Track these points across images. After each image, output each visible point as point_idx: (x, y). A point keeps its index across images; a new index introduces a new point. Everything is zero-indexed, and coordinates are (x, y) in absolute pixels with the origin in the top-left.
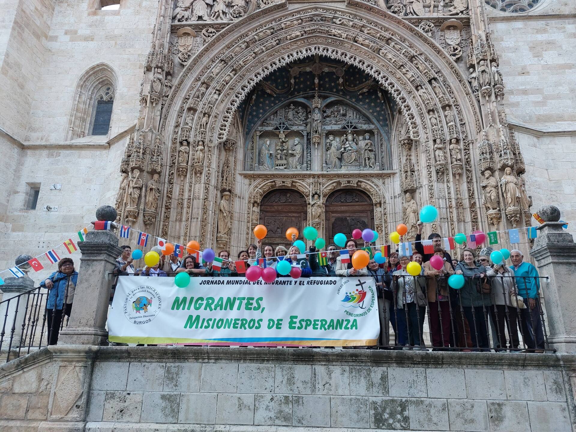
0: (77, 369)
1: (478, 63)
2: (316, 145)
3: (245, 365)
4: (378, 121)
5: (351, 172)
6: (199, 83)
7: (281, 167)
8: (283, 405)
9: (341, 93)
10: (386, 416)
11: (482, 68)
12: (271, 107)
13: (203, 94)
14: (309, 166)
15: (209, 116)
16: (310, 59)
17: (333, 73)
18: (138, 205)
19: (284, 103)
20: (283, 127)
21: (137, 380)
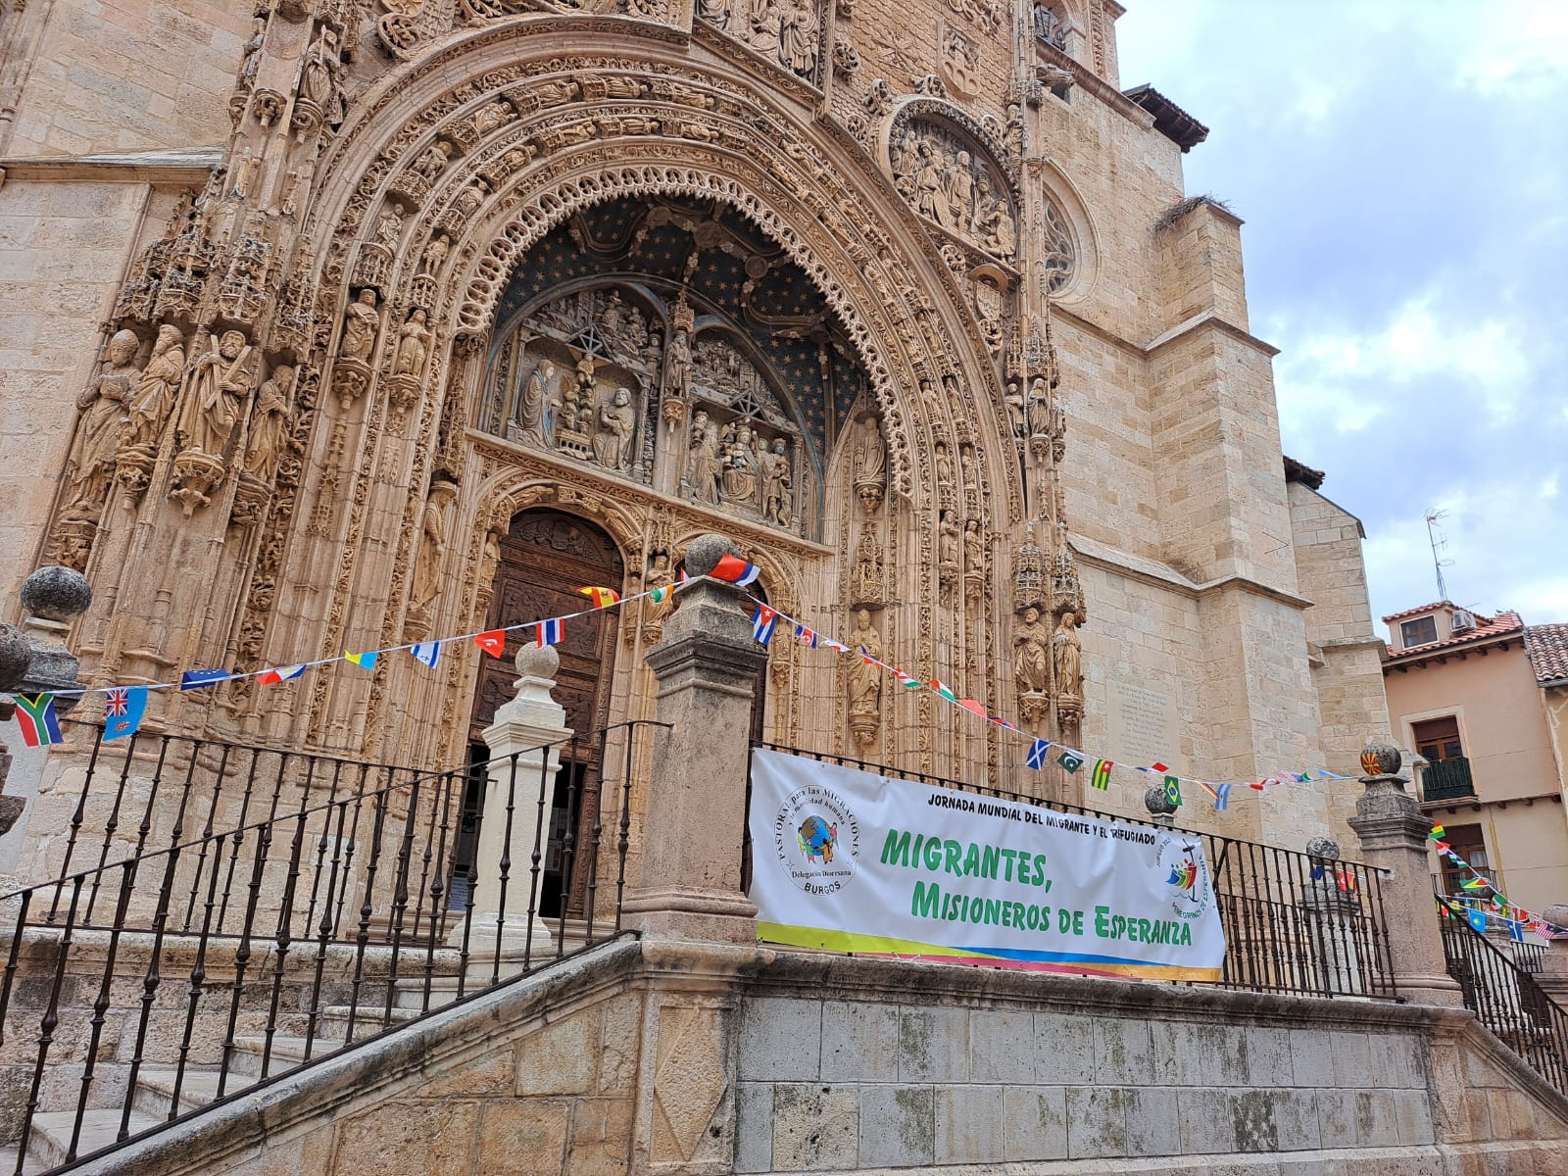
0: (706, 1015)
1: (1031, 380)
2: (672, 425)
4: (806, 417)
5: (743, 522)
6: (430, 132)
7: (579, 454)
8: (1111, 1110)
9: (734, 316)
11: (1038, 394)
12: (566, 277)
13: (440, 170)
14: (649, 476)
15: (453, 243)
17: (740, 264)
18: (229, 453)
19: (603, 280)
20: (595, 344)
21: (842, 1050)
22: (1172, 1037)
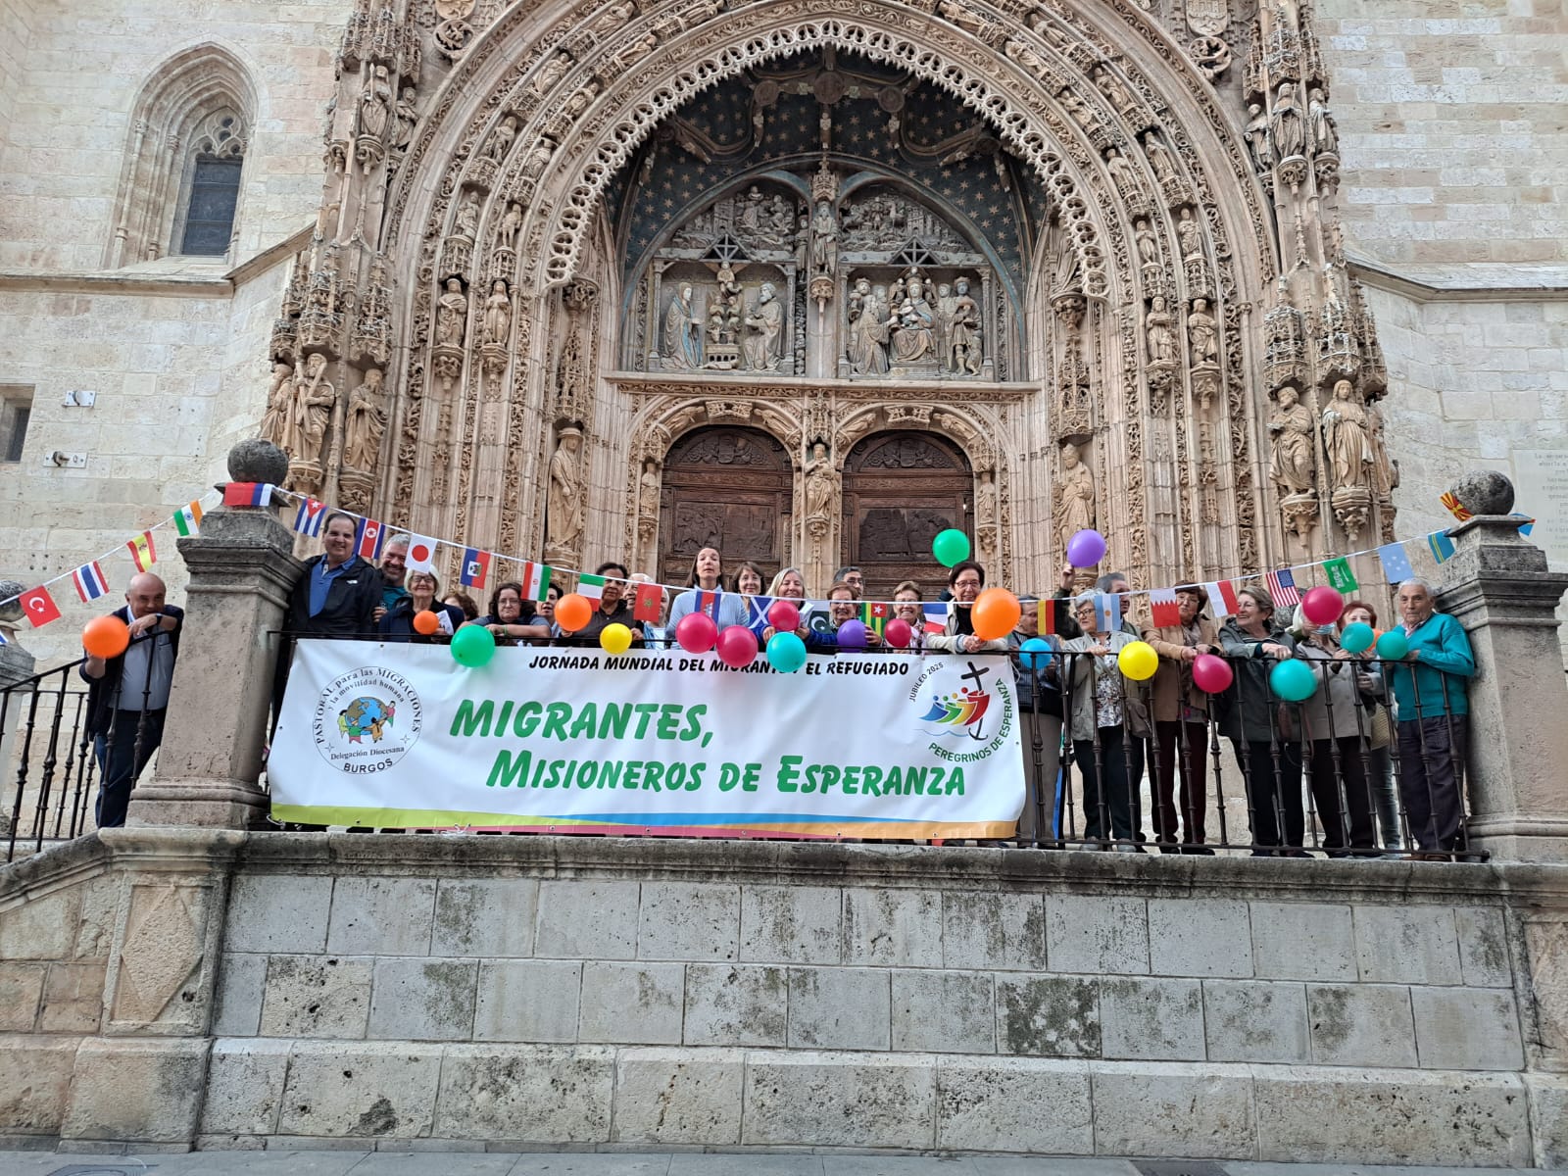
0: (184, 893)
1: (1275, 90)
2: (822, 304)
3: (658, 886)
4: (994, 244)
5: (917, 384)
6: (496, 113)
7: (723, 365)
8: (762, 993)
9: (892, 161)
10: (1040, 1022)
11: (1285, 104)
12: (695, 192)
13: (507, 146)
14: (800, 365)
15: (524, 209)
16: (809, 60)
17: (873, 103)
18: (323, 454)
19: (734, 182)
20: (731, 250)
21: (356, 924)
22: (889, 910)
